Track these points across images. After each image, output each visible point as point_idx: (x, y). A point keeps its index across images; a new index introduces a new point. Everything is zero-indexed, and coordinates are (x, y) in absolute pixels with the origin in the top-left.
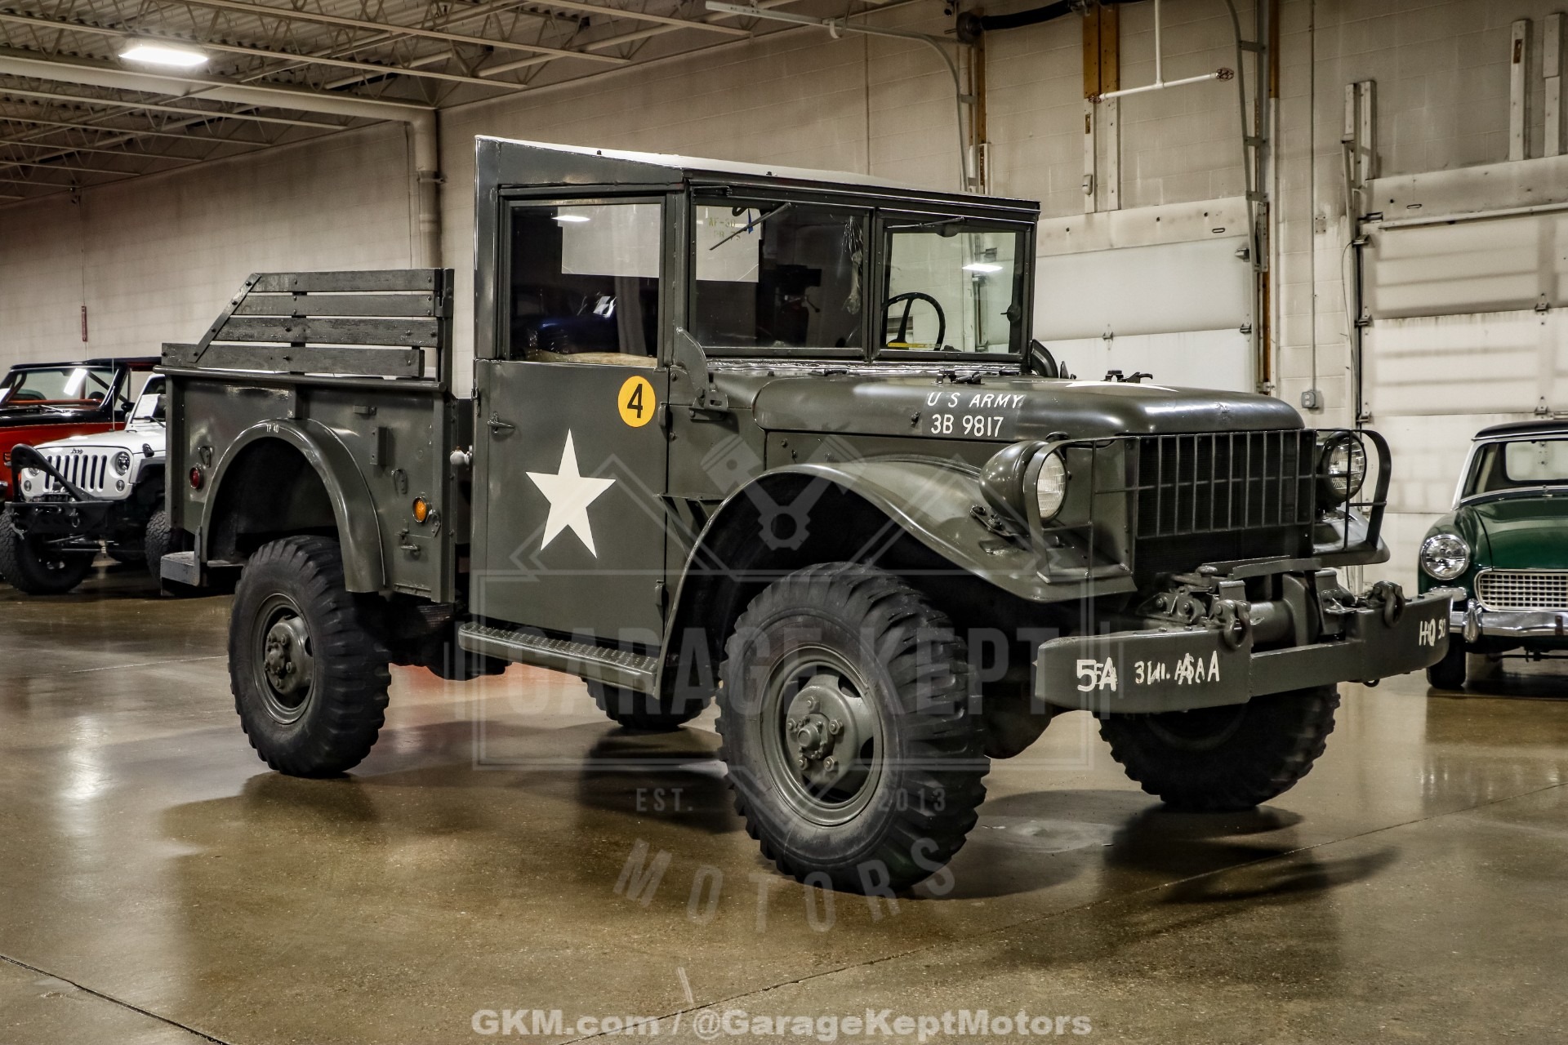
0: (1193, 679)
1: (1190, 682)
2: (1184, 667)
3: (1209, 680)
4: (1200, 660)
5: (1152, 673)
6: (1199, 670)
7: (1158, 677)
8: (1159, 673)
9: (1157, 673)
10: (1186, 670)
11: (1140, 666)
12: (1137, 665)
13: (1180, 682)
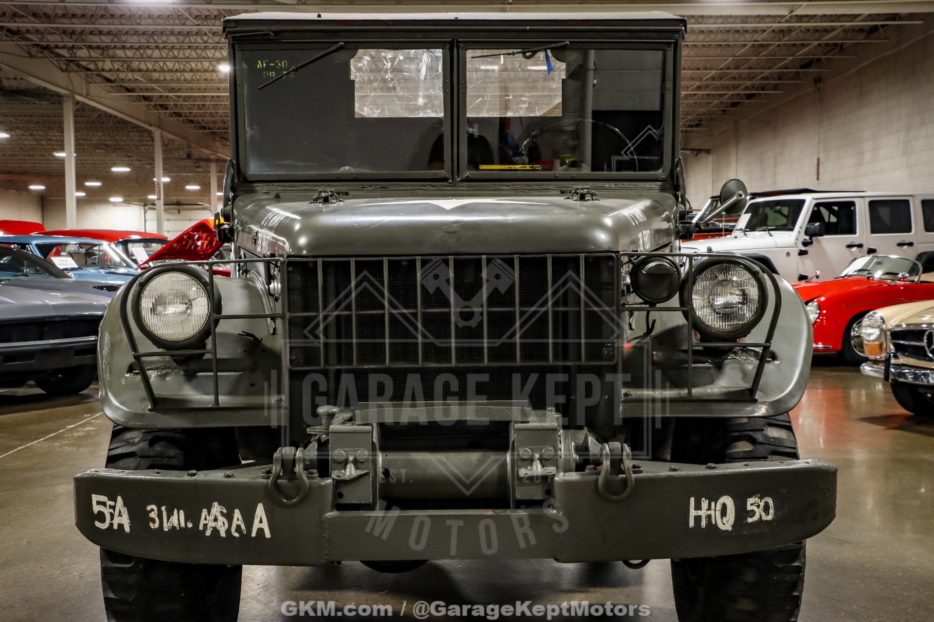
0: (228, 532)
1: (223, 534)
2: (212, 517)
3: (254, 534)
4: (237, 512)
5: (168, 519)
6: (235, 523)
7: (176, 524)
8: (178, 519)
9: (174, 520)
10: (216, 520)
11: (152, 510)
12: (149, 508)
13: (208, 533)
